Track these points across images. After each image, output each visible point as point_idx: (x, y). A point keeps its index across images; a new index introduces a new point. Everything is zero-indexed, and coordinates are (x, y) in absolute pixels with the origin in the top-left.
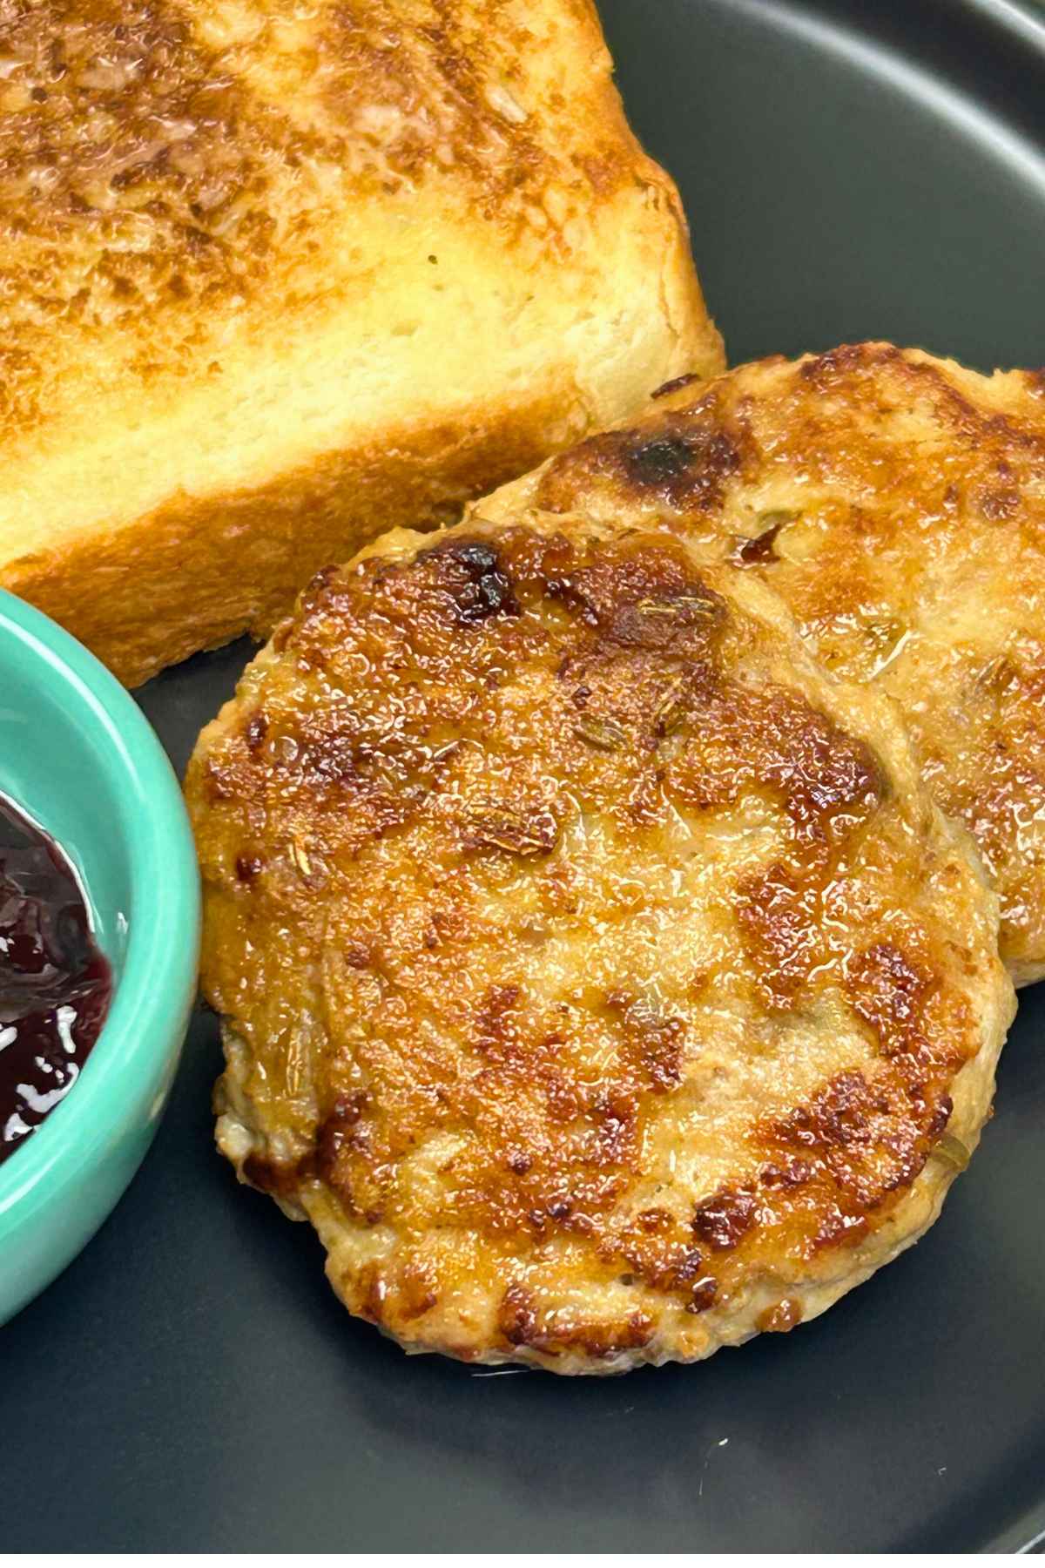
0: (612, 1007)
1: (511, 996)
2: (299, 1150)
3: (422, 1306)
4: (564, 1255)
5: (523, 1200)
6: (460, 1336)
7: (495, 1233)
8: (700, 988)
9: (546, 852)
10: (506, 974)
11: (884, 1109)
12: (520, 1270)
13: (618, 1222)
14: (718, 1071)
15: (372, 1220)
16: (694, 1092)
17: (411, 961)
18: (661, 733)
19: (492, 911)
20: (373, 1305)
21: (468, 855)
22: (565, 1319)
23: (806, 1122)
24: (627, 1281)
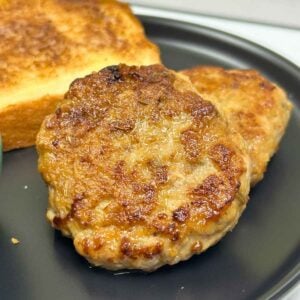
0: (149, 163)
1: (122, 163)
2: (67, 212)
3: (99, 247)
4: (138, 229)
5: (127, 214)
6: (110, 255)
7: (119, 225)
8: (172, 158)
9: (131, 129)
10: (121, 158)
11: (222, 183)
12: (125, 234)
13: (152, 218)
14: (178, 178)
15: (86, 226)
16: (171, 184)
17: (96, 157)
18: (159, 101)
19: (117, 144)
20: (86, 249)
21: (112, 131)
22: (138, 246)
23: (201, 187)
24: (155, 234)
